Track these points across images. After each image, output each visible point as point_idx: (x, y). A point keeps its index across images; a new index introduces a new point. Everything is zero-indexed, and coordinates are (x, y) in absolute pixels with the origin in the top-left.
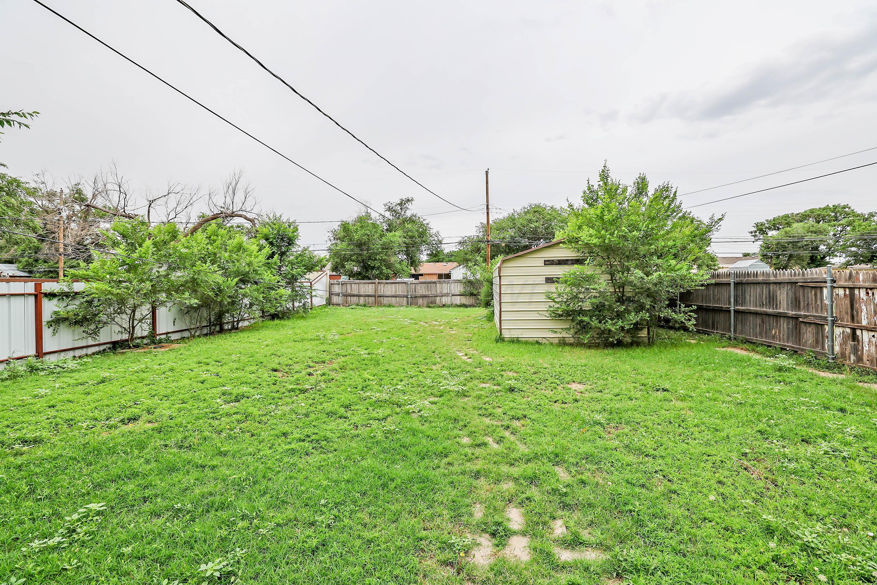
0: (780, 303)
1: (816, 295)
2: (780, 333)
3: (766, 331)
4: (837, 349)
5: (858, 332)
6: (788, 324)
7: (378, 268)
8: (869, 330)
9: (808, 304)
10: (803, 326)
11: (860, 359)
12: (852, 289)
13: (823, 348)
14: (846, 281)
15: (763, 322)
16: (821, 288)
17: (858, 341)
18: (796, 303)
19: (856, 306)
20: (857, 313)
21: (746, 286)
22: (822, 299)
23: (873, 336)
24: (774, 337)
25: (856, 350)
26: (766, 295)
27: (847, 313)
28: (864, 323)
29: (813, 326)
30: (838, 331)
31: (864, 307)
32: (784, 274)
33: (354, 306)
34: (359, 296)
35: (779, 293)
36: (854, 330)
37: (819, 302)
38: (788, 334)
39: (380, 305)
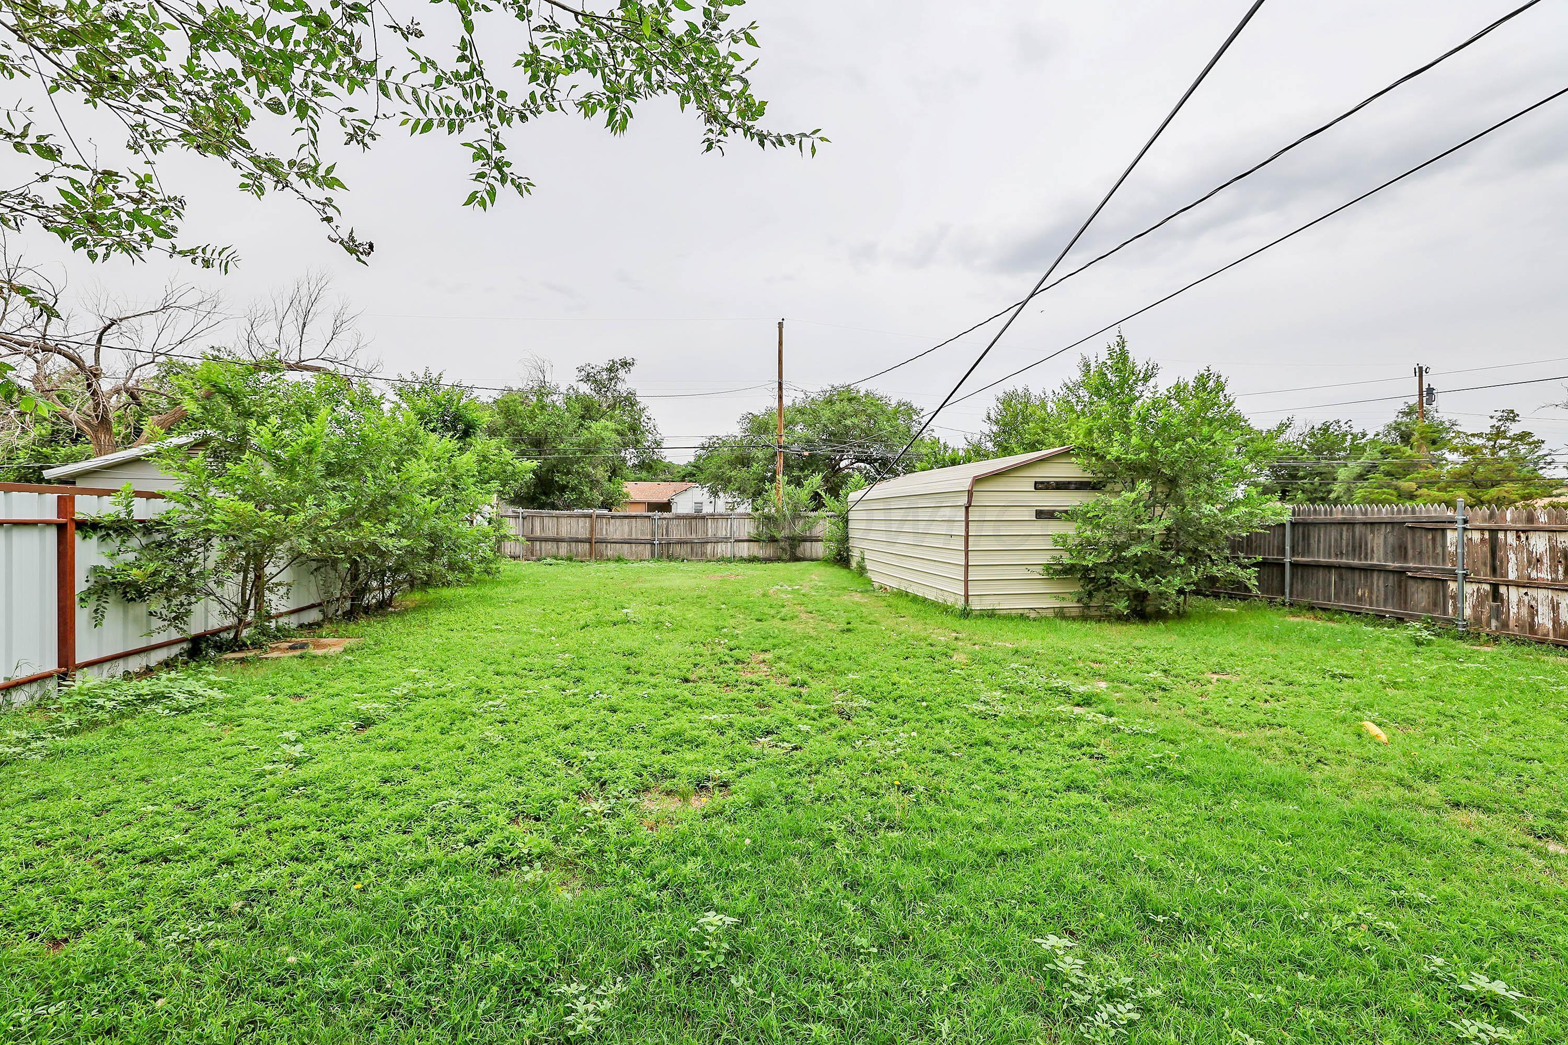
0: (1372, 551)
1: (1434, 539)
2: (1371, 592)
3: (1347, 591)
4: (1468, 612)
5: (1503, 590)
6: (1386, 580)
7: (573, 489)
8: (1518, 585)
9: (1420, 553)
10: (1411, 582)
11: (1505, 625)
12: (1494, 532)
13: (1445, 611)
14: (1485, 520)
15: (1341, 579)
16: (1444, 530)
17: (1502, 601)
18: (1401, 551)
19: (1500, 554)
20: (1501, 563)
21: (1311, 528)
22: (1444, 546)
23: (1526, 594)
24: (1360, 600)
25: (1497, 613)
26: (1348, 540)
27: (1485, 564)
28: (1512, 576)
29: (1428, 583)
30: (1469, 588)
31: (1512, 556)
32: (1379, 511)
33: (549, 560)
34: (557, 540)
35: (1370, 537)
36: (1495, 587)
37: (1439, 550)
38: (1386, 595)
39: (600, 558)
